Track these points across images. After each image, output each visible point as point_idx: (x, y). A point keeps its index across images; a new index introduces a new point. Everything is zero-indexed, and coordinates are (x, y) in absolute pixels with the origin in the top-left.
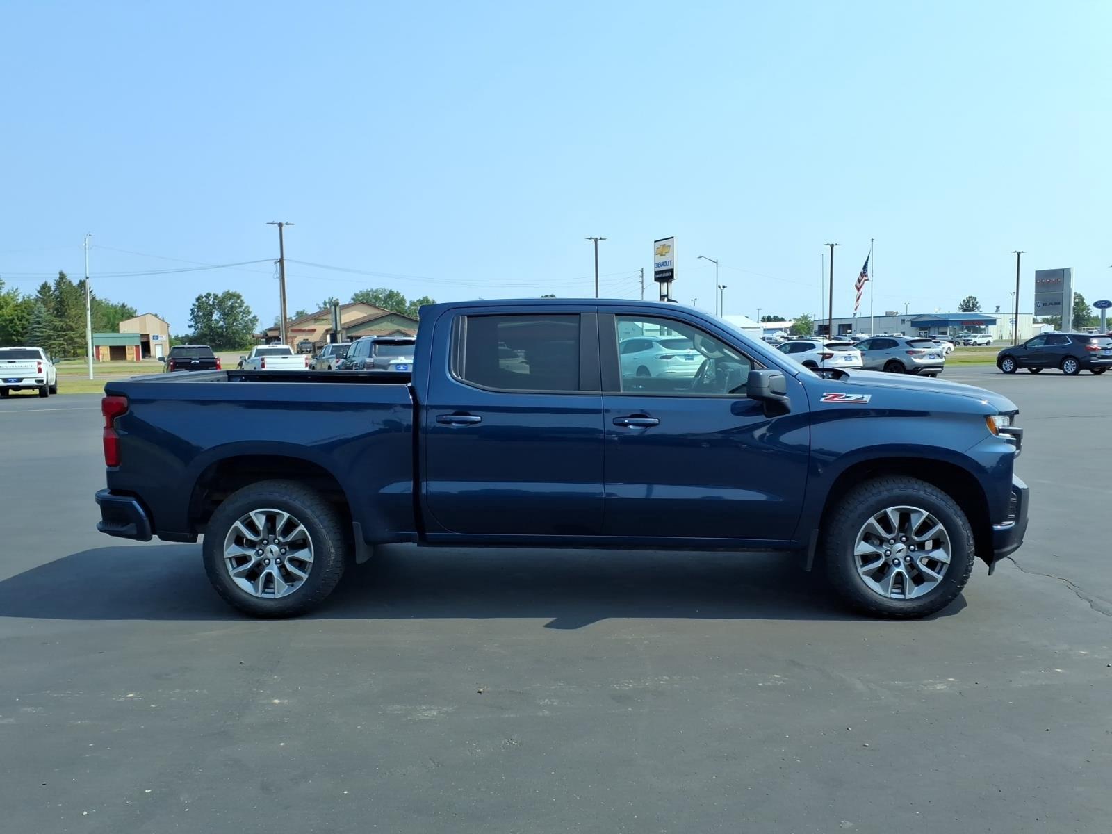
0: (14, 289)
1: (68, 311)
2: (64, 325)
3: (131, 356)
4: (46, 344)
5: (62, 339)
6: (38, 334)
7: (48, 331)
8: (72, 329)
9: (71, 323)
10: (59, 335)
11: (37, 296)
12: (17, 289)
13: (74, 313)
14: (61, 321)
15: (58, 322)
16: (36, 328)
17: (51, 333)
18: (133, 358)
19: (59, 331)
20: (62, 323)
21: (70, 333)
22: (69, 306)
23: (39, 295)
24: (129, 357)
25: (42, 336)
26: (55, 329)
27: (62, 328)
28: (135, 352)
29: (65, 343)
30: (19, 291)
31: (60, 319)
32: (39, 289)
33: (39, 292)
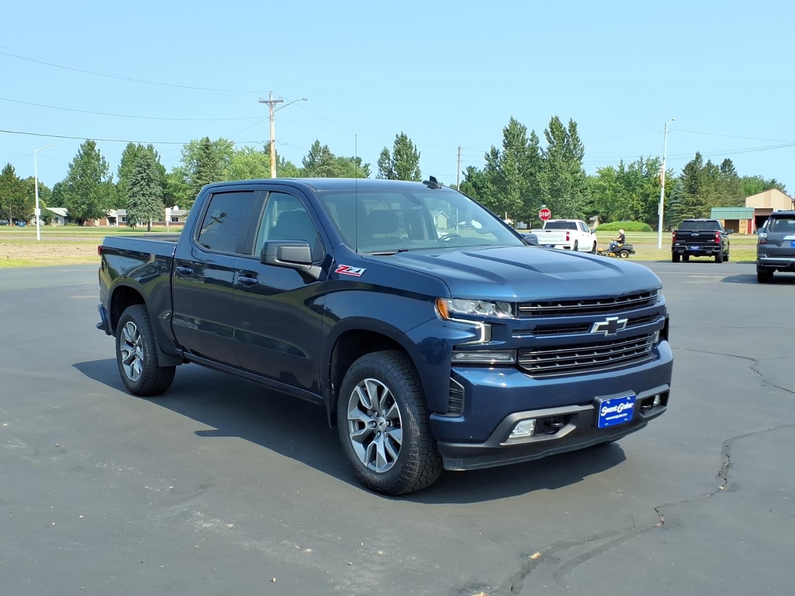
0: (670, 170)
1: (699, 187)
2: (695, 201)
3: (744, 229)
4: (679, 217)
5: (692, 213)
6: (675, 208)
7: (681, 206)
8: (701, 204)
9: (700, 199)
10: (689, 209)
11: (681, 175)
12: (672, 169)
13: (704, 190)
14: (693, 197)
15: (690, 198)
16: (674, 203)
17: (683, 207)
18: (745, 231)
19: (691, 206)
20: (693, 199)
21: (699, 208)
22: (701, 183)
23: (684, 174)
24: (741, 230)
25: (676, 210)
26: (687, 204)
27: (693, 203)
28: (747, 226)
29: (694, 217)
30: (674, 171)
31: (692, 195)
32: (684, 169)
33: (684, 171)
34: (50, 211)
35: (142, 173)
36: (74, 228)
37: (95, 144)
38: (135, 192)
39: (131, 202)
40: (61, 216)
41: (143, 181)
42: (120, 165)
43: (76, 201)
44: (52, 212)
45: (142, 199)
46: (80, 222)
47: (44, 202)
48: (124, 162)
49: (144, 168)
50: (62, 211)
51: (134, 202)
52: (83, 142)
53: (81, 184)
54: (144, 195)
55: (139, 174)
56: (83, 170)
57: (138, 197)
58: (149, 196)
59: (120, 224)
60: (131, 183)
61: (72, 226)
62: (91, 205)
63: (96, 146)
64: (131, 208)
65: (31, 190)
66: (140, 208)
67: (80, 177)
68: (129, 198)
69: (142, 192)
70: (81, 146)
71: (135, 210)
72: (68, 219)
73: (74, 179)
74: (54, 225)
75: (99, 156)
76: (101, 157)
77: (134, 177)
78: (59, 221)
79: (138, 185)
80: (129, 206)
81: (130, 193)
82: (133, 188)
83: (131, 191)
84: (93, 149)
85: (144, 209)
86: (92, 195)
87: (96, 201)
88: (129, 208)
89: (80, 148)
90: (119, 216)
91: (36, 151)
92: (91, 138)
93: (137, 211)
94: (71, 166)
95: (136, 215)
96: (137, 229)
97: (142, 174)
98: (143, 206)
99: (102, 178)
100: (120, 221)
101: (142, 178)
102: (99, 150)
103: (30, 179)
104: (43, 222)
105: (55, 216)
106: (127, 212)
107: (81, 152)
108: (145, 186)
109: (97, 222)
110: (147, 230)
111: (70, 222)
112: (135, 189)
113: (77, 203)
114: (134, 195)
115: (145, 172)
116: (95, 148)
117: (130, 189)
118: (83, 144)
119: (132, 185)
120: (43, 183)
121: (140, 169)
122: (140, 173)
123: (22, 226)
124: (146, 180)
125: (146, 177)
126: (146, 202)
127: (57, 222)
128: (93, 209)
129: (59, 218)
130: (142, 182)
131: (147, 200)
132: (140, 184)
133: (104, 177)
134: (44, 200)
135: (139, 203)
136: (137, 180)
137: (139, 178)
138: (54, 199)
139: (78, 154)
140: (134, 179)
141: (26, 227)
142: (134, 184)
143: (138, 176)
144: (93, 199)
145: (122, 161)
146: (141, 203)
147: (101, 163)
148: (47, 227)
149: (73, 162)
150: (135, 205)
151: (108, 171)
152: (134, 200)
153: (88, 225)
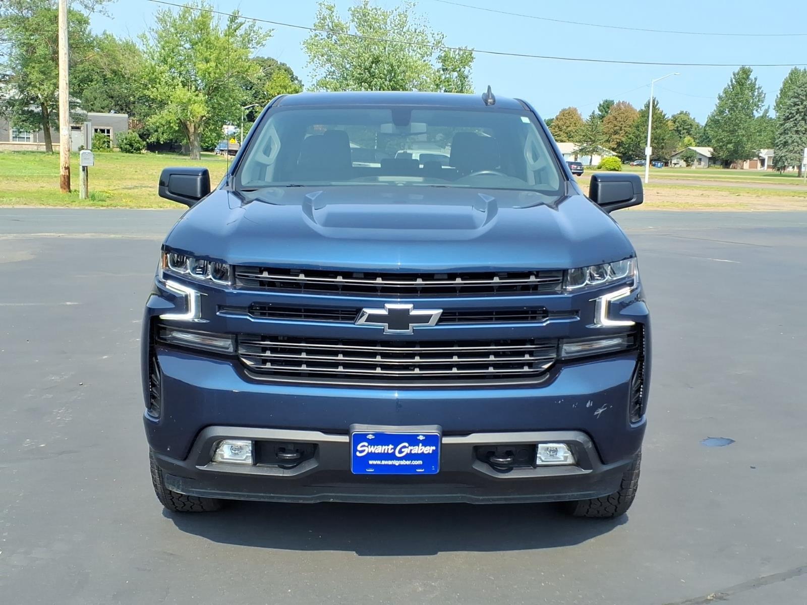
34: (693, 150)
35: (798, 105)
36: (718, 170)
37: (751, 72)
38: (787, 128)
39: (781, 141)
40: (706, 156)
41: (798, 115)
42: (779, 96)
43: (722, 139)
44: (695, 151)
45: (795, 136)
46: (726, 164)
47: (693, 140)
48: (783, 92)
49: (802, 99)
50: (706, 151)
51: (784, 140)
52: (737, 69)
53: (729, 119)
54: (797, 132)
55: (794, 106)
56: (733, 102)
57: (790, 134)
58: (804, 134)
59: (769, 167)
60: (784, 117)
61: (716, 168)
62: (738, 144)
63: (752, 74)
64: (780, 148)
65: (681, 126)
66: (791, 148)
67: (729, 111)
68: (779, 135)
69: (795, 129)
70: (734, 74)
71: (785, 150)
72: (713, 160)
73: (721, 112)
74: (695, 166)
75: (755, 84)
76: (757, 87)
77: (788, 110)
78: (702, 162)
79: (791, 120)
80: (778, 146)
81: (781, 130)
82: (784, 124)
83: (782, 127)
84: (748, 77)
85: (795, 150)
86: (741, 132)
87: (745, 139)
88: (778, 148)
89: (733, 76)
90: (769, 157)
91: (654, 81)
92: (747, 64)
93: (786, 152)
94: (720, 98)
95: (785, 156)
96: (784, 174)
97: (798, 107)
98: (795, 146)
99: (754, 112)
100: (769, 164)
101: (798, 112)
102: (756, 79)
103: (681, 114)
104: (685, 163)
105: (698, 157)
106: (775, 153)
107: (734, 80)
108: (799, 121)
109: (746, 165)
110: (797, 175)
111: (714, 163)
112: (788, 125)
113: (723, 142)
114: (785, 132)
115: (802, 104)
116: (750, 77)
117: (782, 125)
118: (736, 71)
119: (785, 120)
120: (694, 118)
121: (796, 100)
122: (795, 104)
123: (659, 168)
124: (803, 114)
125: (802, 110)
126: (800, 141)
127: (700, 164)
128: (740, 149)
129: (702, 160)
130: (797, 117)
131: (800, 138)
132: (794, 118)
133: (757, 110)
134: (694, 138)
135: (790, 141)
136: (791, 113)
137: (793, 112)
138: (704, 137)
139: (730, 84)
140: (788, 112)
141: (664, 168)
142: (787, 119)
143: (793, 108)
144: (741, 137)
145: (781, 90)
146: (793, 142)
147: (756, 94)
148: (688, 169)
149: (723, 93)
150: (785, 144)
151: (763, 104)
152: (785, 138)
153: (734, 168)
